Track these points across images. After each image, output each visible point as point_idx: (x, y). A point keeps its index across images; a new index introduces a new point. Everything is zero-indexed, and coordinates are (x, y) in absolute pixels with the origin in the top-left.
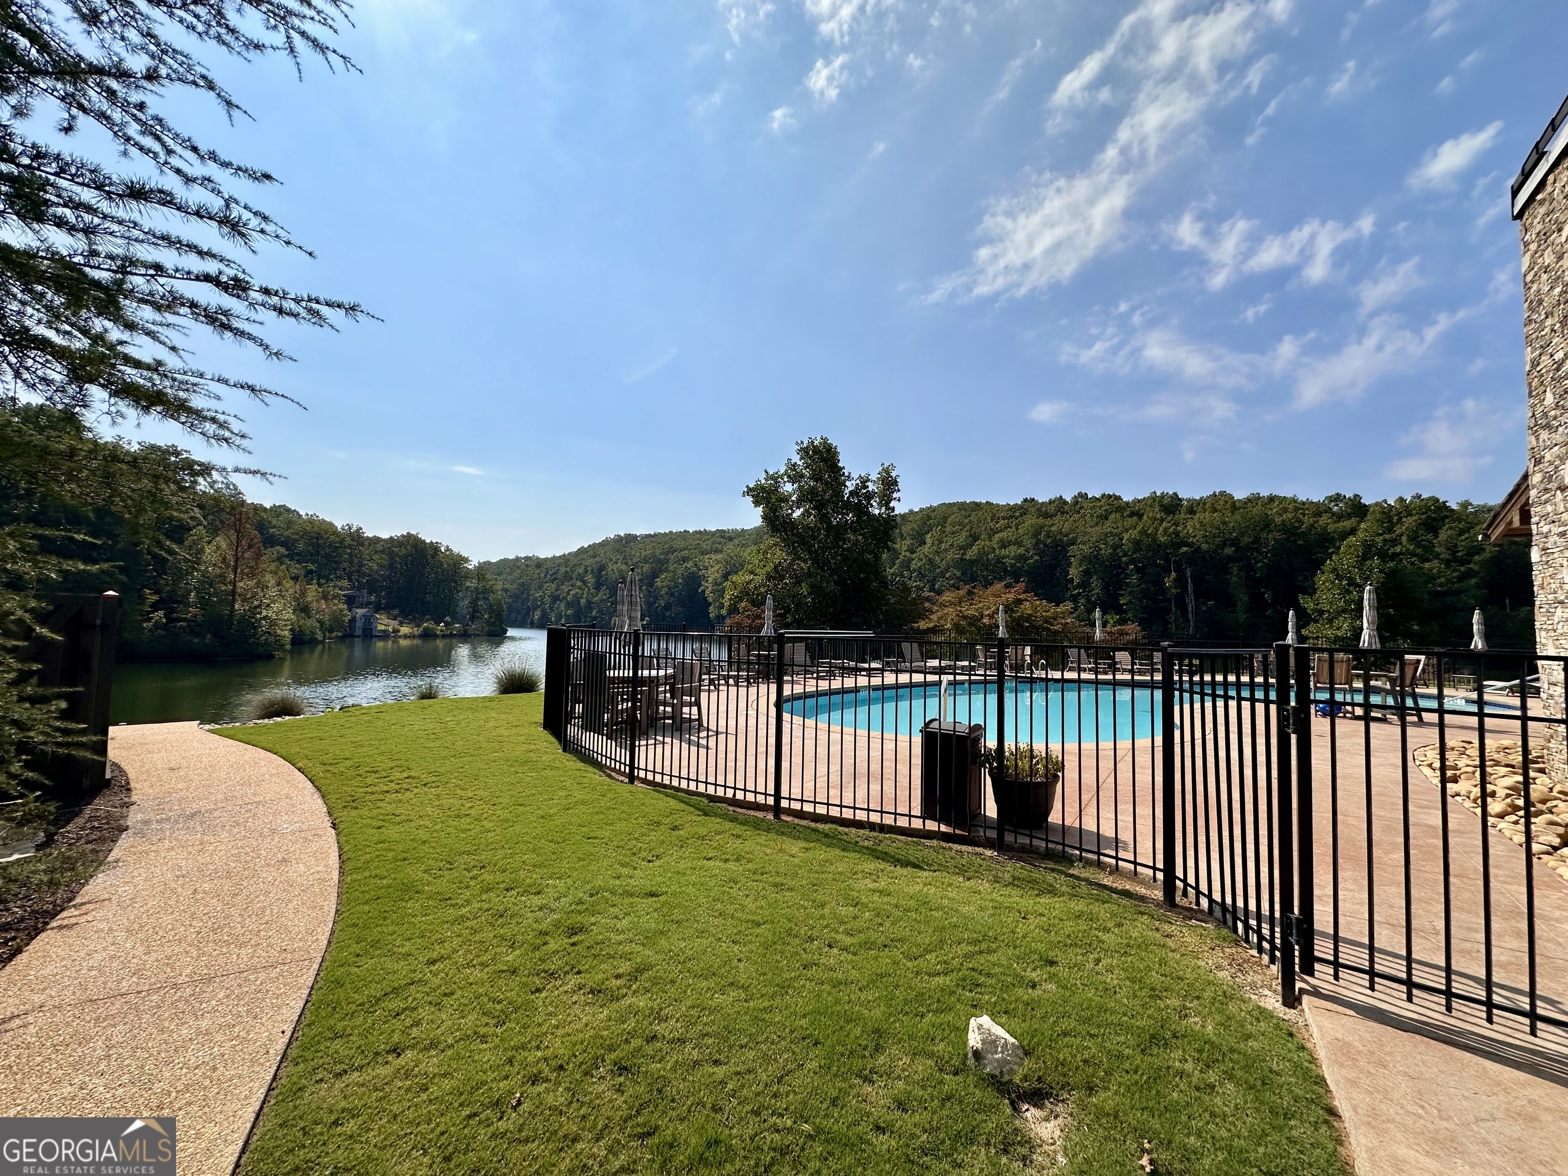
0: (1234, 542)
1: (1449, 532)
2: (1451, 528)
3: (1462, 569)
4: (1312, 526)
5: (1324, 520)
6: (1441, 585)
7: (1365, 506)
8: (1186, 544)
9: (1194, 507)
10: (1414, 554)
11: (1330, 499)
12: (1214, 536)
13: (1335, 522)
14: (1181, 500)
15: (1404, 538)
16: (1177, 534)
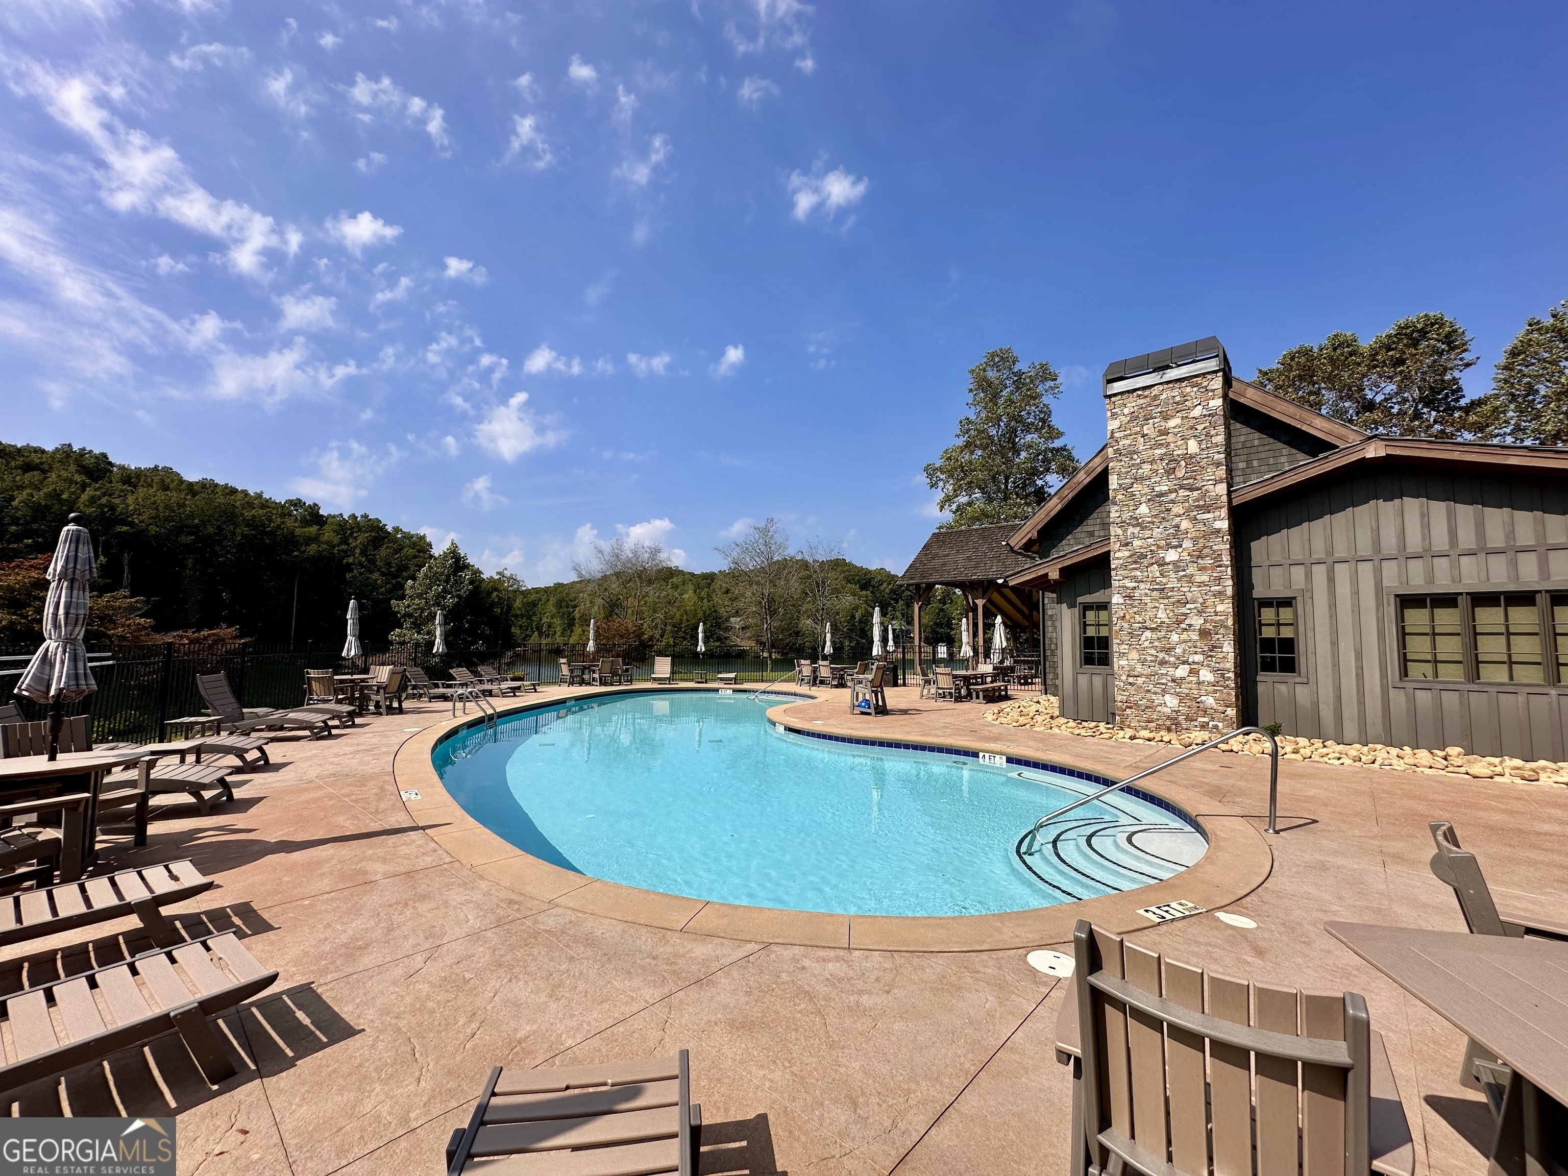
0: (194, 530)
1: (388, 550)
2: (388, 547)
3: (394, 581)
4: (279, 527)
5: (289, 523)
6: (382, 594)
7: (322, 516)
8: (123, 522)
9: (132, 478)
10: (362, 566)
11: (291, 502)
12: (166, 519)
13: (302, 527)
14: (111, 464)
15: (358, 551)
16: (113, 508)
